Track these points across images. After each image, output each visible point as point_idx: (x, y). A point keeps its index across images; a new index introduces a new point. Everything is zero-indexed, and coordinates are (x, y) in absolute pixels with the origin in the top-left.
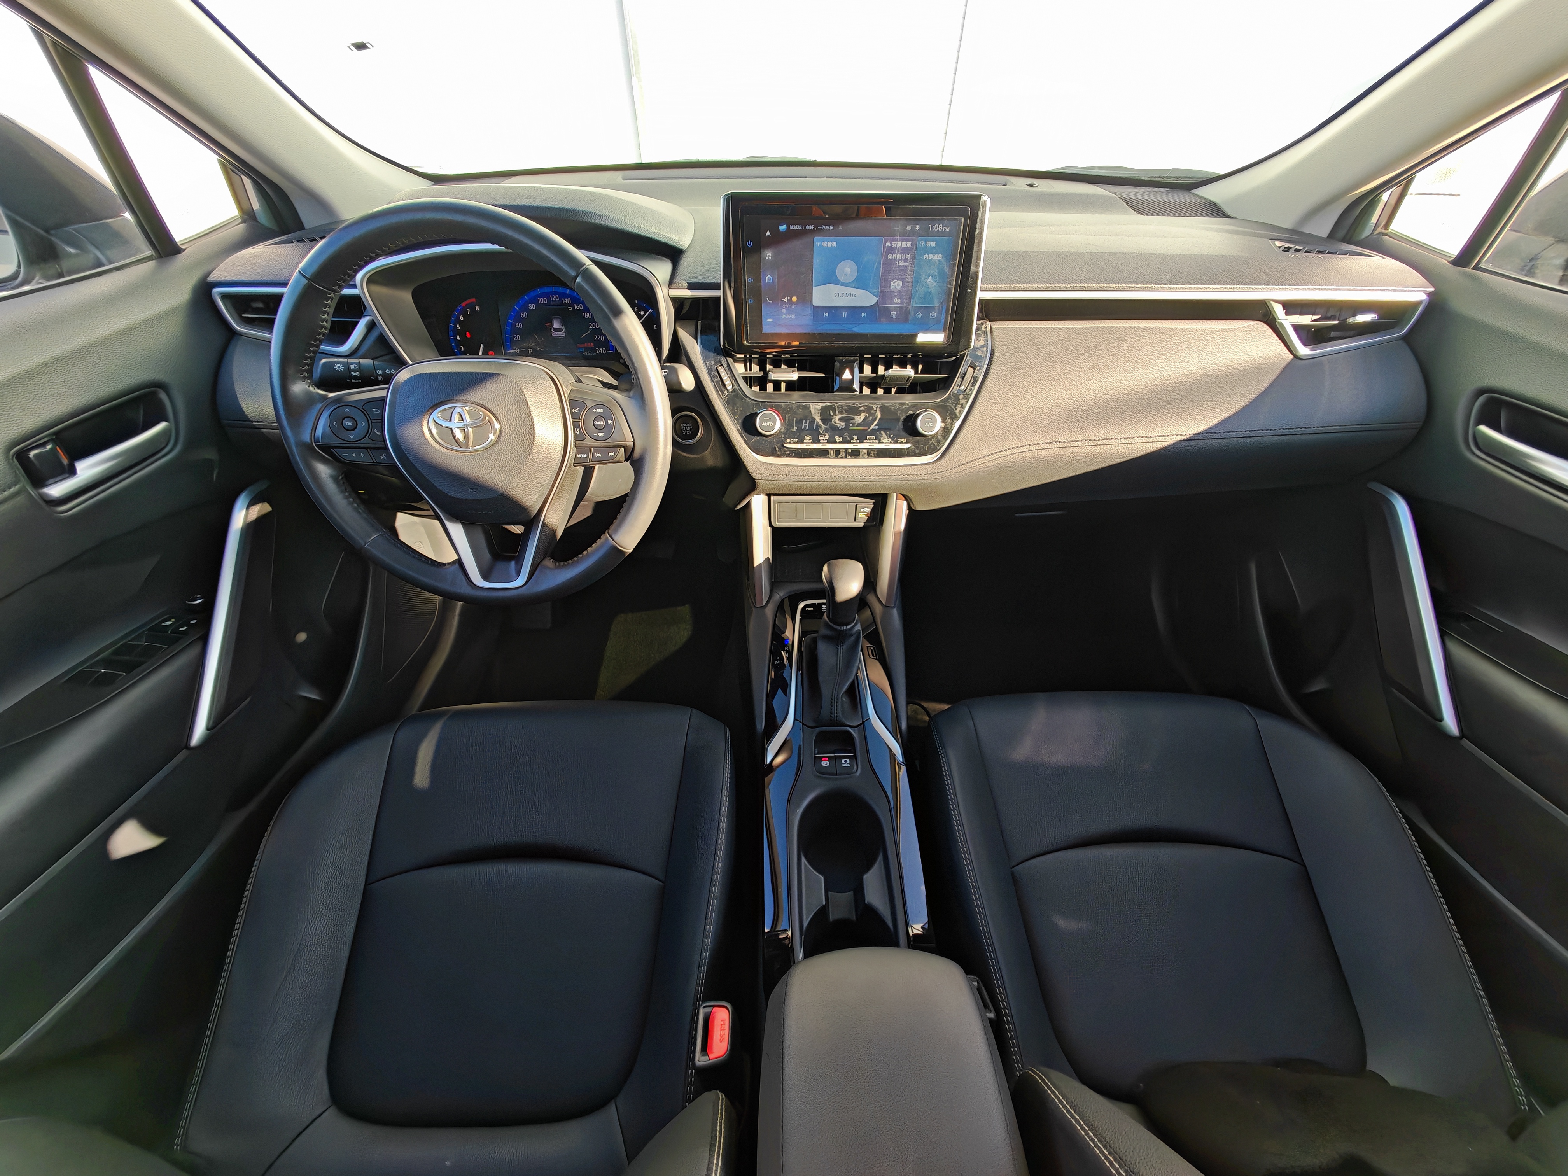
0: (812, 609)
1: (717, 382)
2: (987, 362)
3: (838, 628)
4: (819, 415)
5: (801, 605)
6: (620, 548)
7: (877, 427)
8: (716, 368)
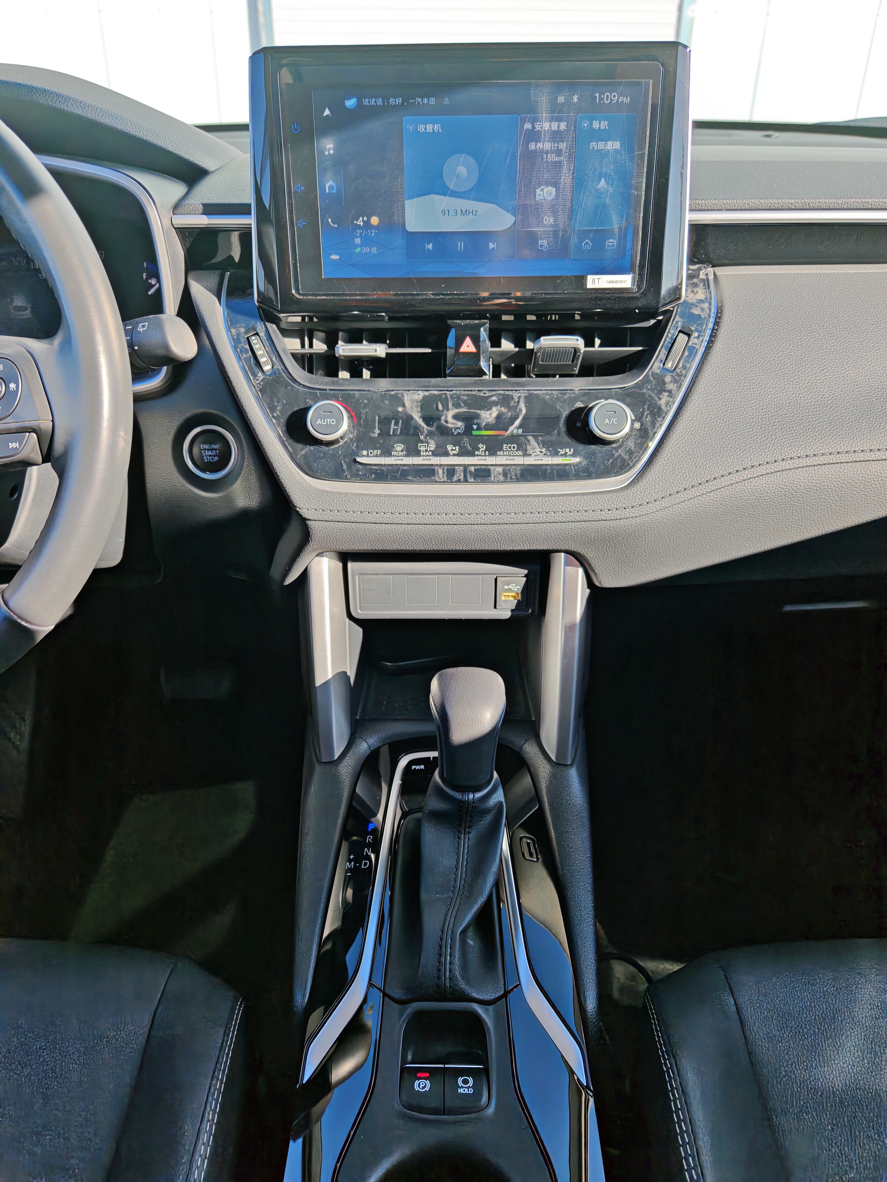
0: (422, 767)
1: (247, 360)
2: (711, 326)
3: (458, 796)
4: (419, 410)
5: (403, 762)
6: (23, 623)
7: (520, 431)
8: (248, 338)
